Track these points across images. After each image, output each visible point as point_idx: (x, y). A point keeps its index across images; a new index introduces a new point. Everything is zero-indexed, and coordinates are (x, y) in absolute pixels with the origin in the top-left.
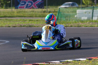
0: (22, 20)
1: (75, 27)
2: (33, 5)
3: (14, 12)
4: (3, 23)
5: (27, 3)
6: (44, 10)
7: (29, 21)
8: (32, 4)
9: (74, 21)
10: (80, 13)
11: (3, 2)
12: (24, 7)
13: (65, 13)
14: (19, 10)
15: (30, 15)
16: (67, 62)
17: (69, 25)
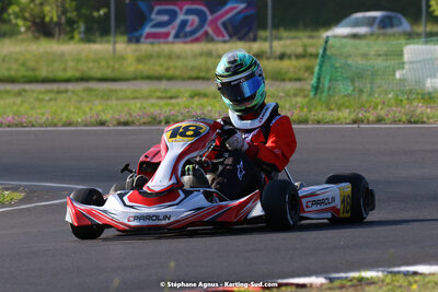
0: (159, 94)
1: (395, 122)
2: (209, 25)
3: (122, 58)
4: (72, 109)
5: (181, 17)
6: (256, 46)
7: (192, 97)
9: (390, 96)
10: (419, 59)
11: (75, 13)
12: (166, 35)
13: (350, 61)
14: (145, 47)
15: (193, 68)
16: (361, 280)
17: (367, 115)
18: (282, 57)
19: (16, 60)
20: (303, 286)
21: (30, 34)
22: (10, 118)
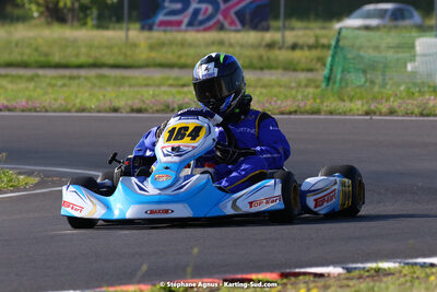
0: (171, 82)
1: (407, 114)
2: (222, 14)
3: (135, 45)
4: (86, 96)
5: (194, 6)
6: (268, 36)
8: (217, 9)
9: (402, 88)
12: (179, 23)
13: (362, 53)
14: (157, 35)
16: (378, 271)
17: (380, 107)
18: (294, 47)
19: (30, 45)
20: (321, 275)
21: (43, 20)
22: (24, 103)
